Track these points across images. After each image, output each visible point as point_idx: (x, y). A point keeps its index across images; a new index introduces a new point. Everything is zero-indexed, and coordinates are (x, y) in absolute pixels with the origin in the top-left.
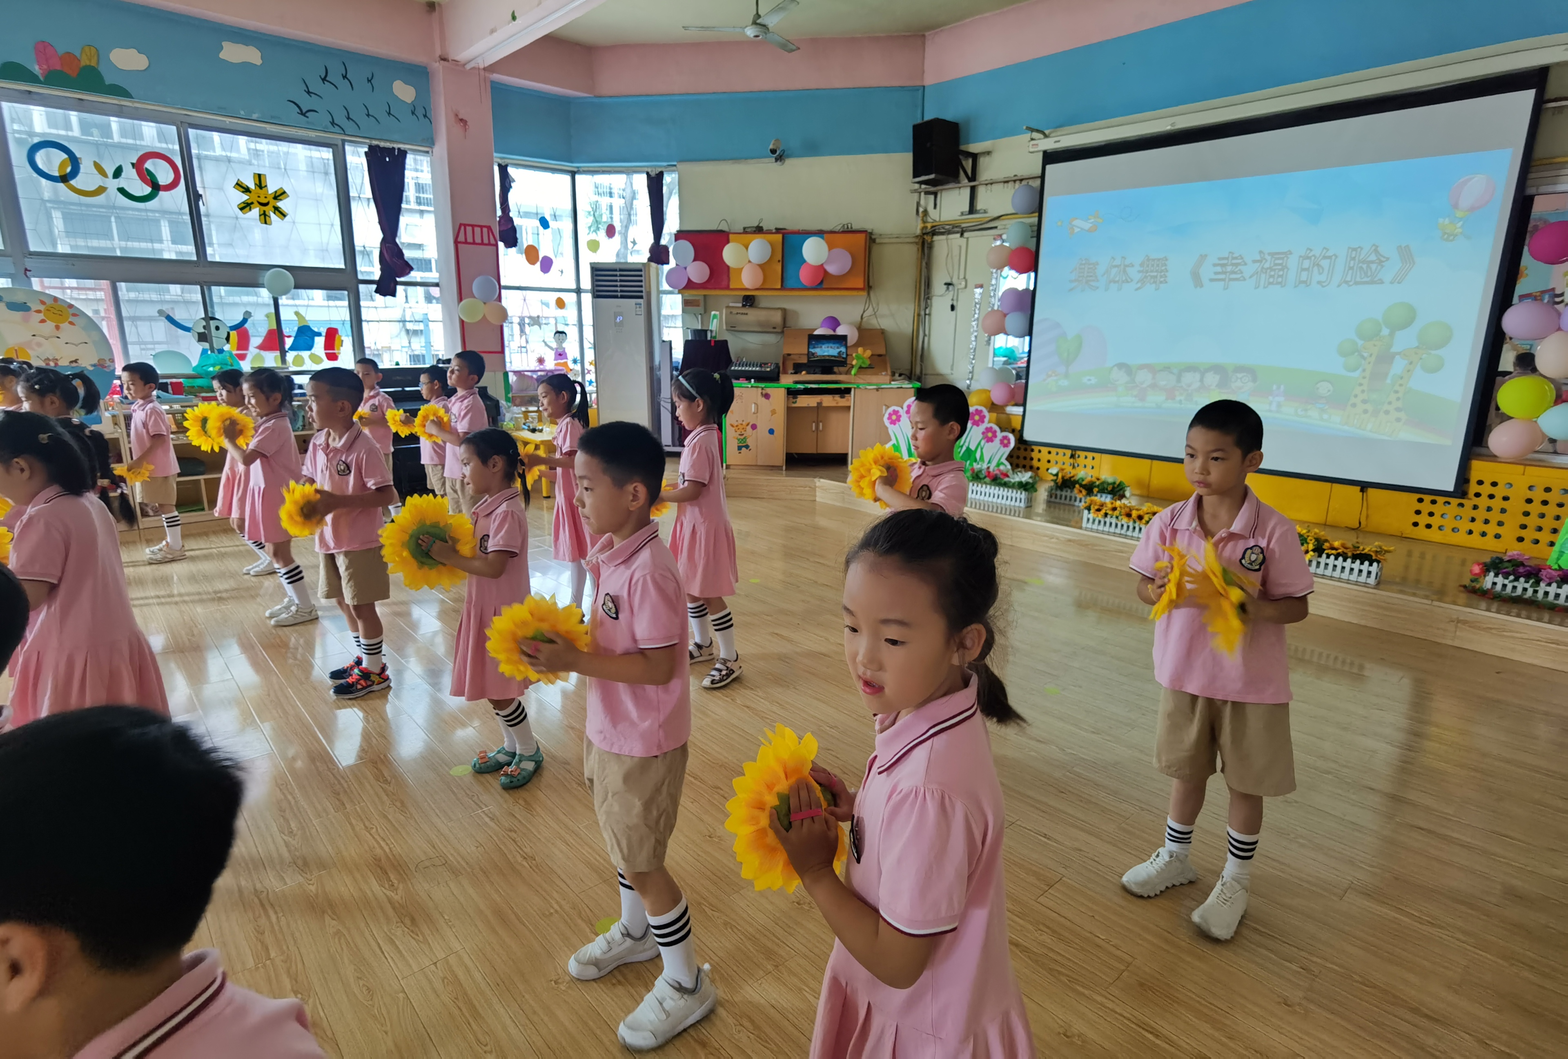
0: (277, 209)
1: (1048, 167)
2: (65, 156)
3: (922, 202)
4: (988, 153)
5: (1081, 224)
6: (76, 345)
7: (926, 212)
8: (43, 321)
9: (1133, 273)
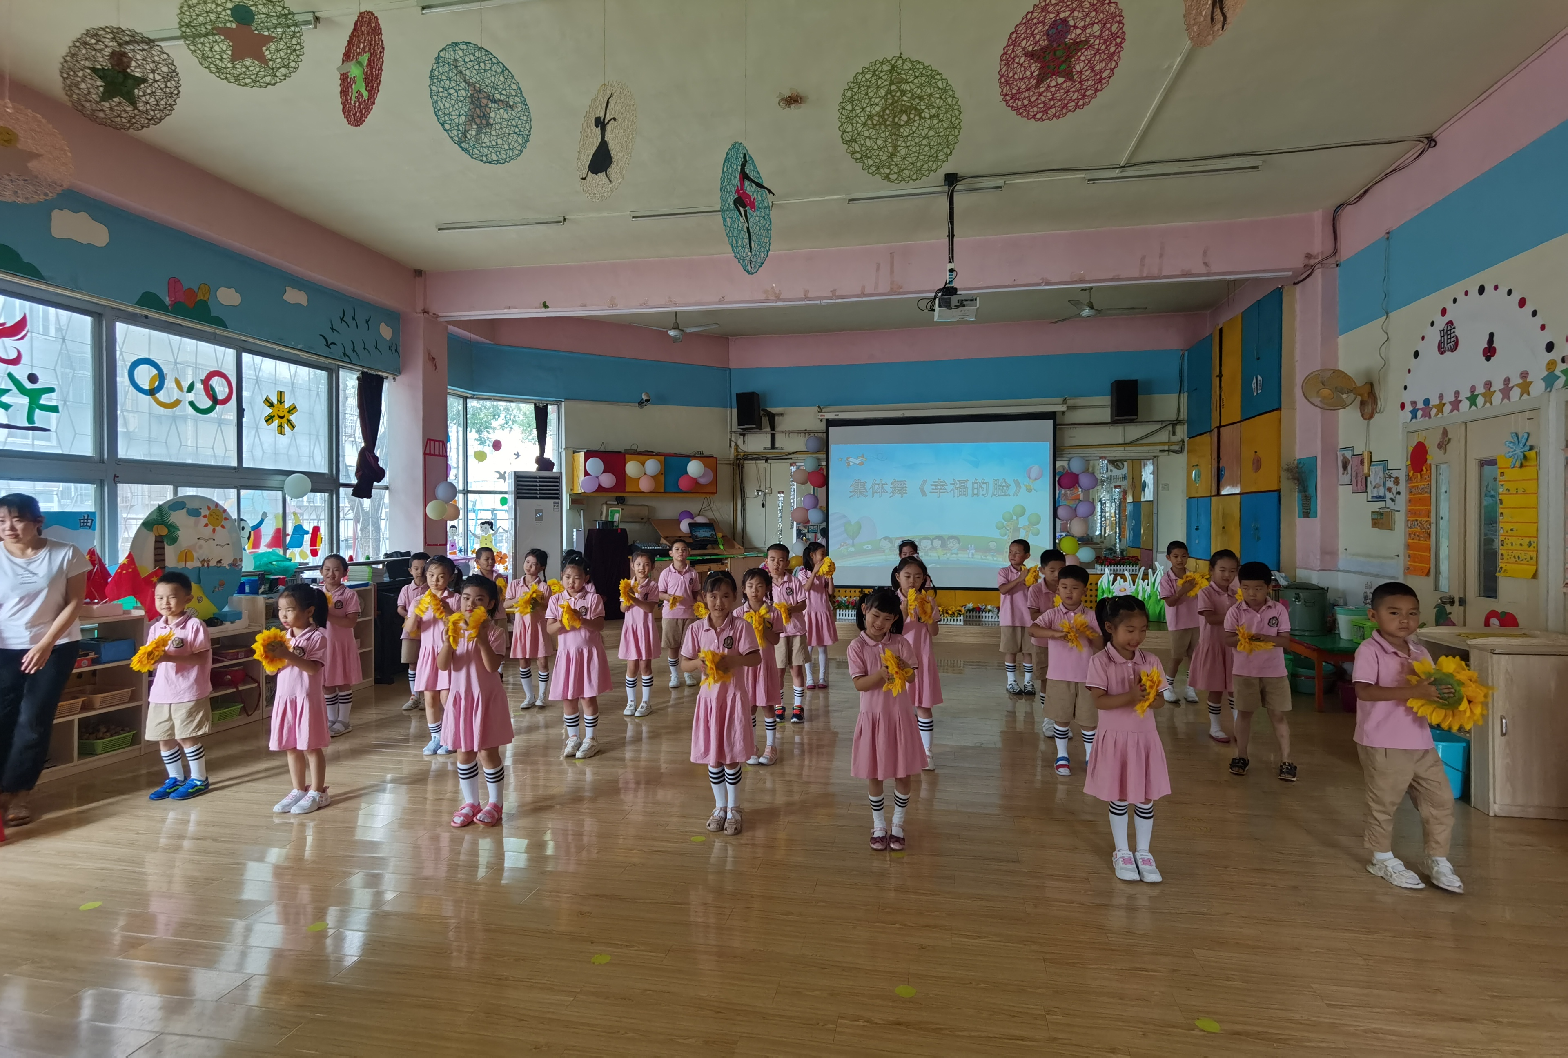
0: (289, 421)
1: (830, 428)
2: (155, 372)
3: (733, 439)
4: (782, 415)
5: (854, 461)
6: (223, 546)
7: (736, 445)
8: (206, 525)
9: (888, 488)
